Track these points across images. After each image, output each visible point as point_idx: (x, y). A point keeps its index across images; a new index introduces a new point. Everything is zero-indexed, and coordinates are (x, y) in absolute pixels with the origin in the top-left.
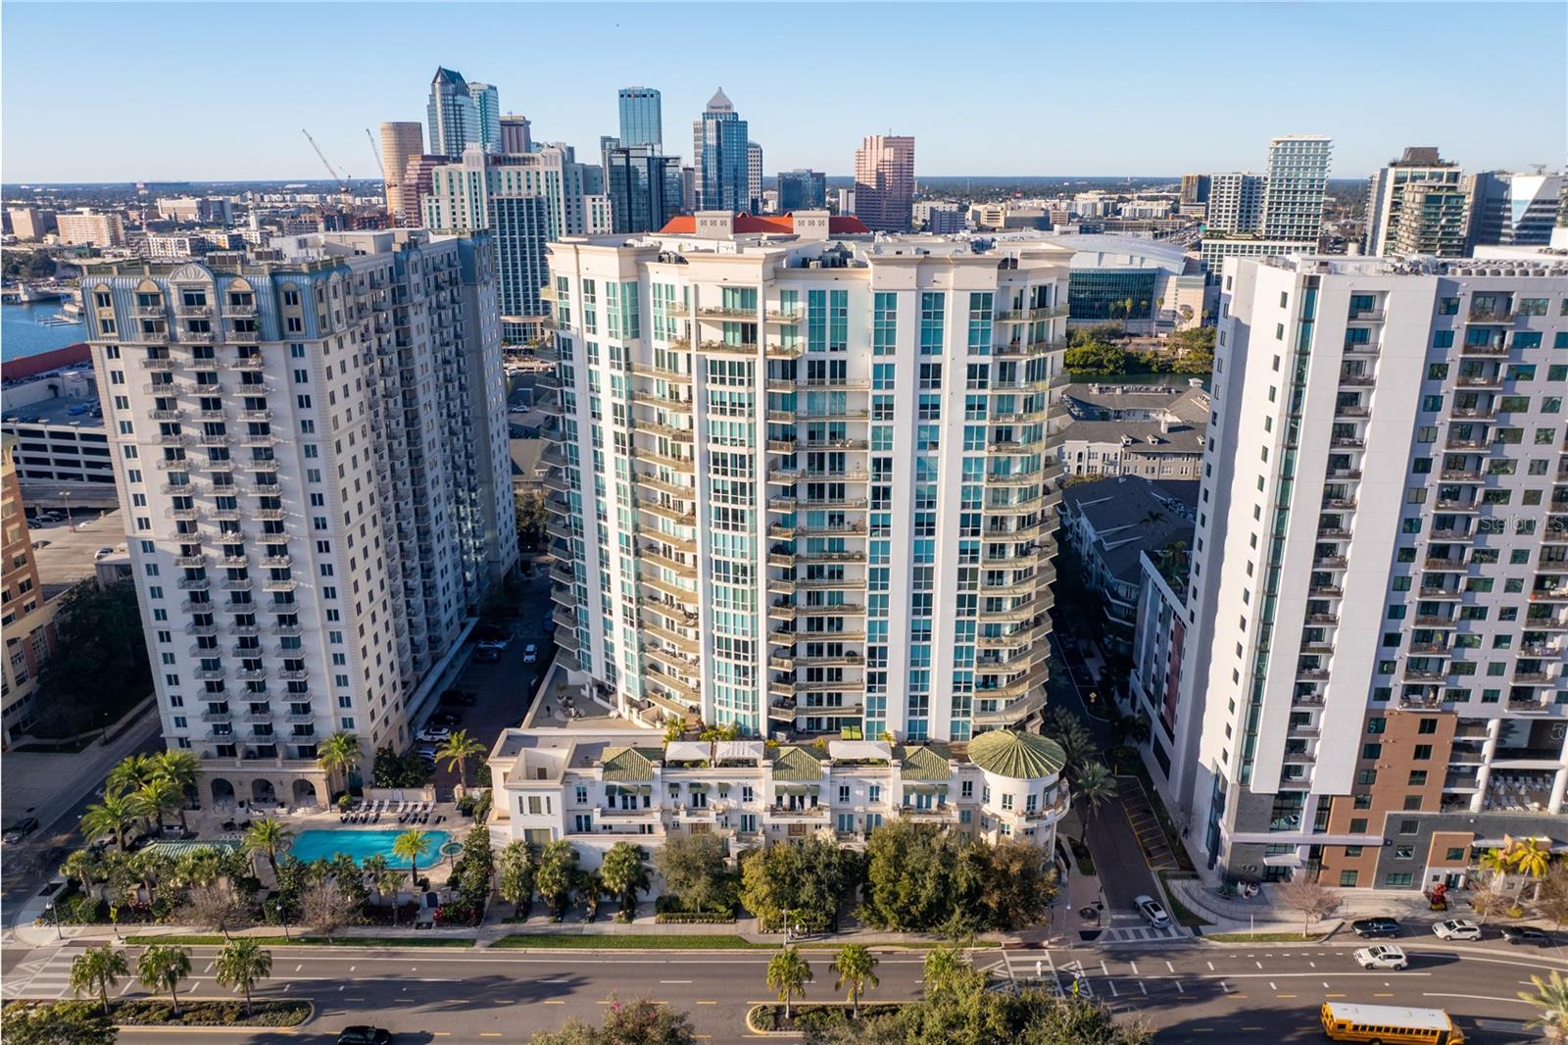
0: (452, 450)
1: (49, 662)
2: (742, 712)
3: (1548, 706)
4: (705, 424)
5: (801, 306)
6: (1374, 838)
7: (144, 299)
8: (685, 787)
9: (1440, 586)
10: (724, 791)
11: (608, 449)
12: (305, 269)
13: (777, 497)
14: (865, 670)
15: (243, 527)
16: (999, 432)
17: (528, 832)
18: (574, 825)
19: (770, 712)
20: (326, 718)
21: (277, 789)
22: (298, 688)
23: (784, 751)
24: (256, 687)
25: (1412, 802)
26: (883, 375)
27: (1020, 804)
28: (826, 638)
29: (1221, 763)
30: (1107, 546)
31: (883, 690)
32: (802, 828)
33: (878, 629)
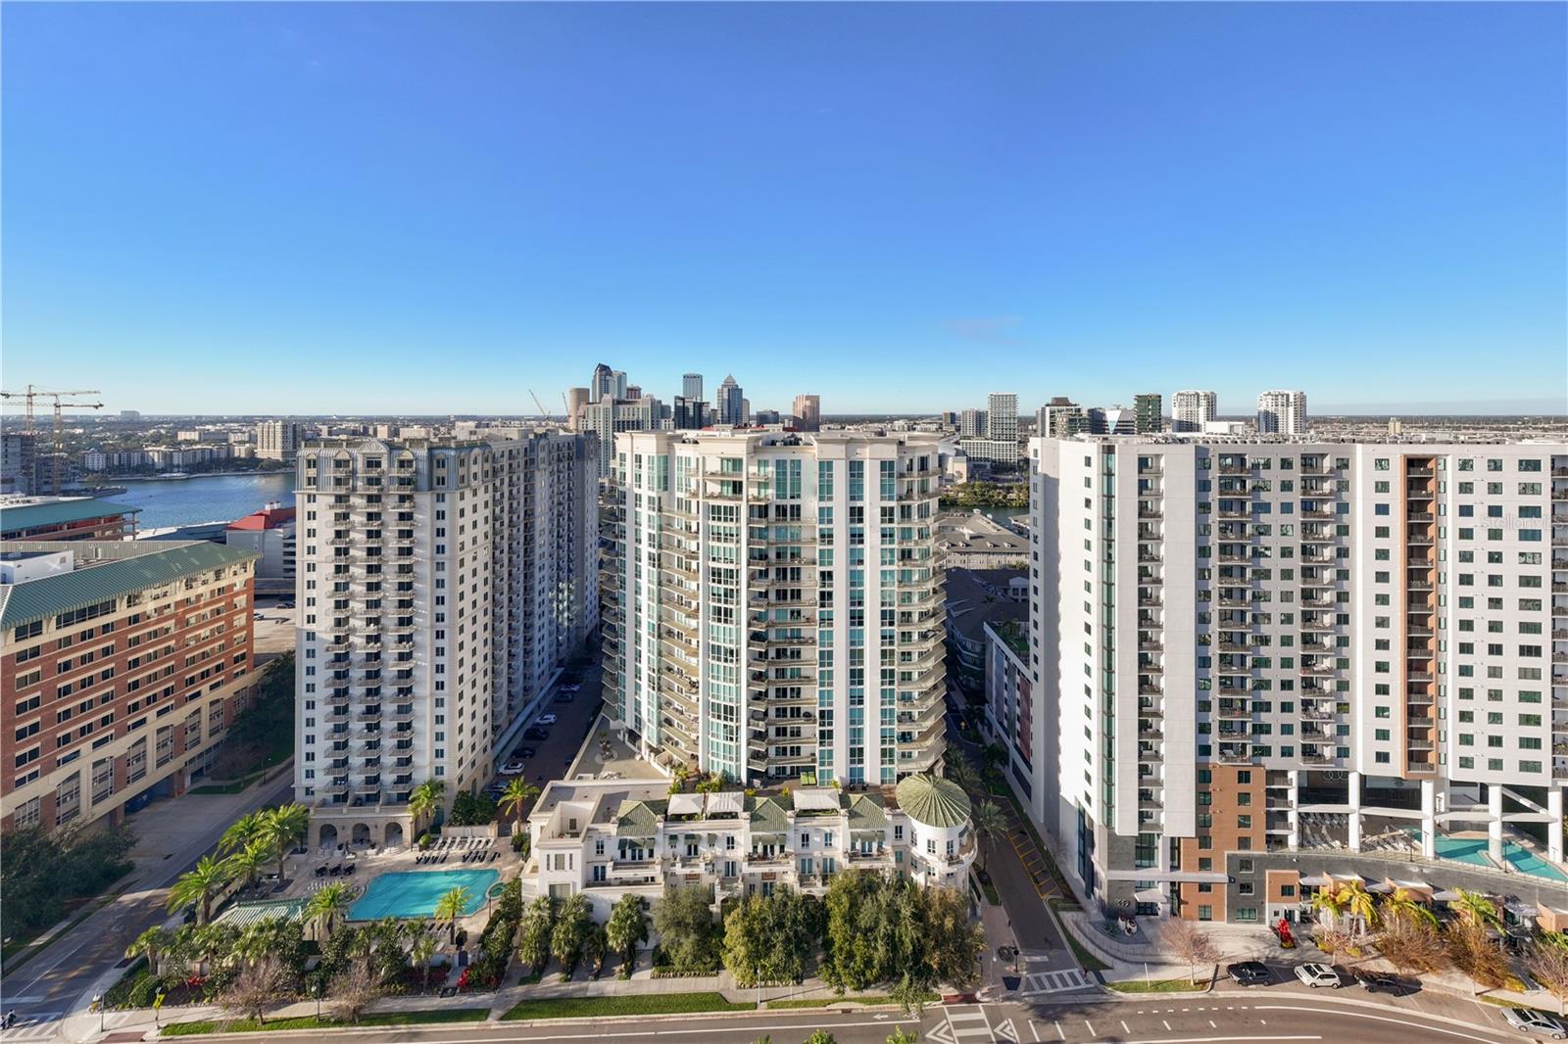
0: (558, 558)
1: (242, 716)
2: (728, 762)
3: (1331, 761)
4: (708, 549)
5: (771, 470)
6: (1219, 876)
7: (338, 464)
8: (681, 838)
9: (1231, 663)
10: (712, 840)
11: (644, 564)
12: (453, 445)
13: (754, 599)
14: (818, 728)
15: (383, 621)
16: (903, 551)
17: (552, 888)
18: (592, 876)
19: (748, 763)
20: (423, 767)
21: (372, 832)
22: (404, 745)
23: (760, 801)
24: (372, 745)
25: (1244, 843)
26: (826, 514)
27: (941, 848)
28: (788, 704)
29: (1085, 804)
30: (954, 614)
31: (831, 744)
32: (773, 875)
33: (826, 697)
